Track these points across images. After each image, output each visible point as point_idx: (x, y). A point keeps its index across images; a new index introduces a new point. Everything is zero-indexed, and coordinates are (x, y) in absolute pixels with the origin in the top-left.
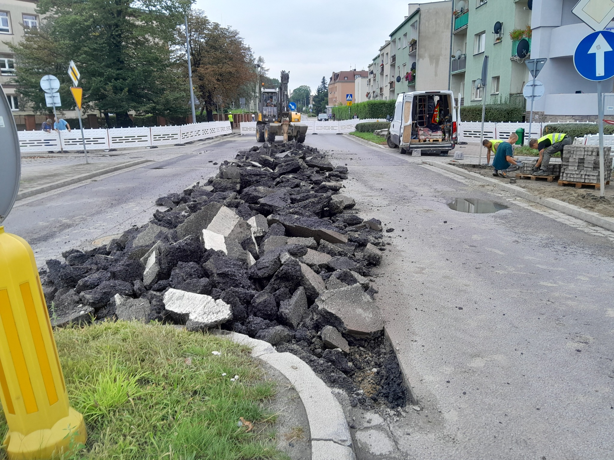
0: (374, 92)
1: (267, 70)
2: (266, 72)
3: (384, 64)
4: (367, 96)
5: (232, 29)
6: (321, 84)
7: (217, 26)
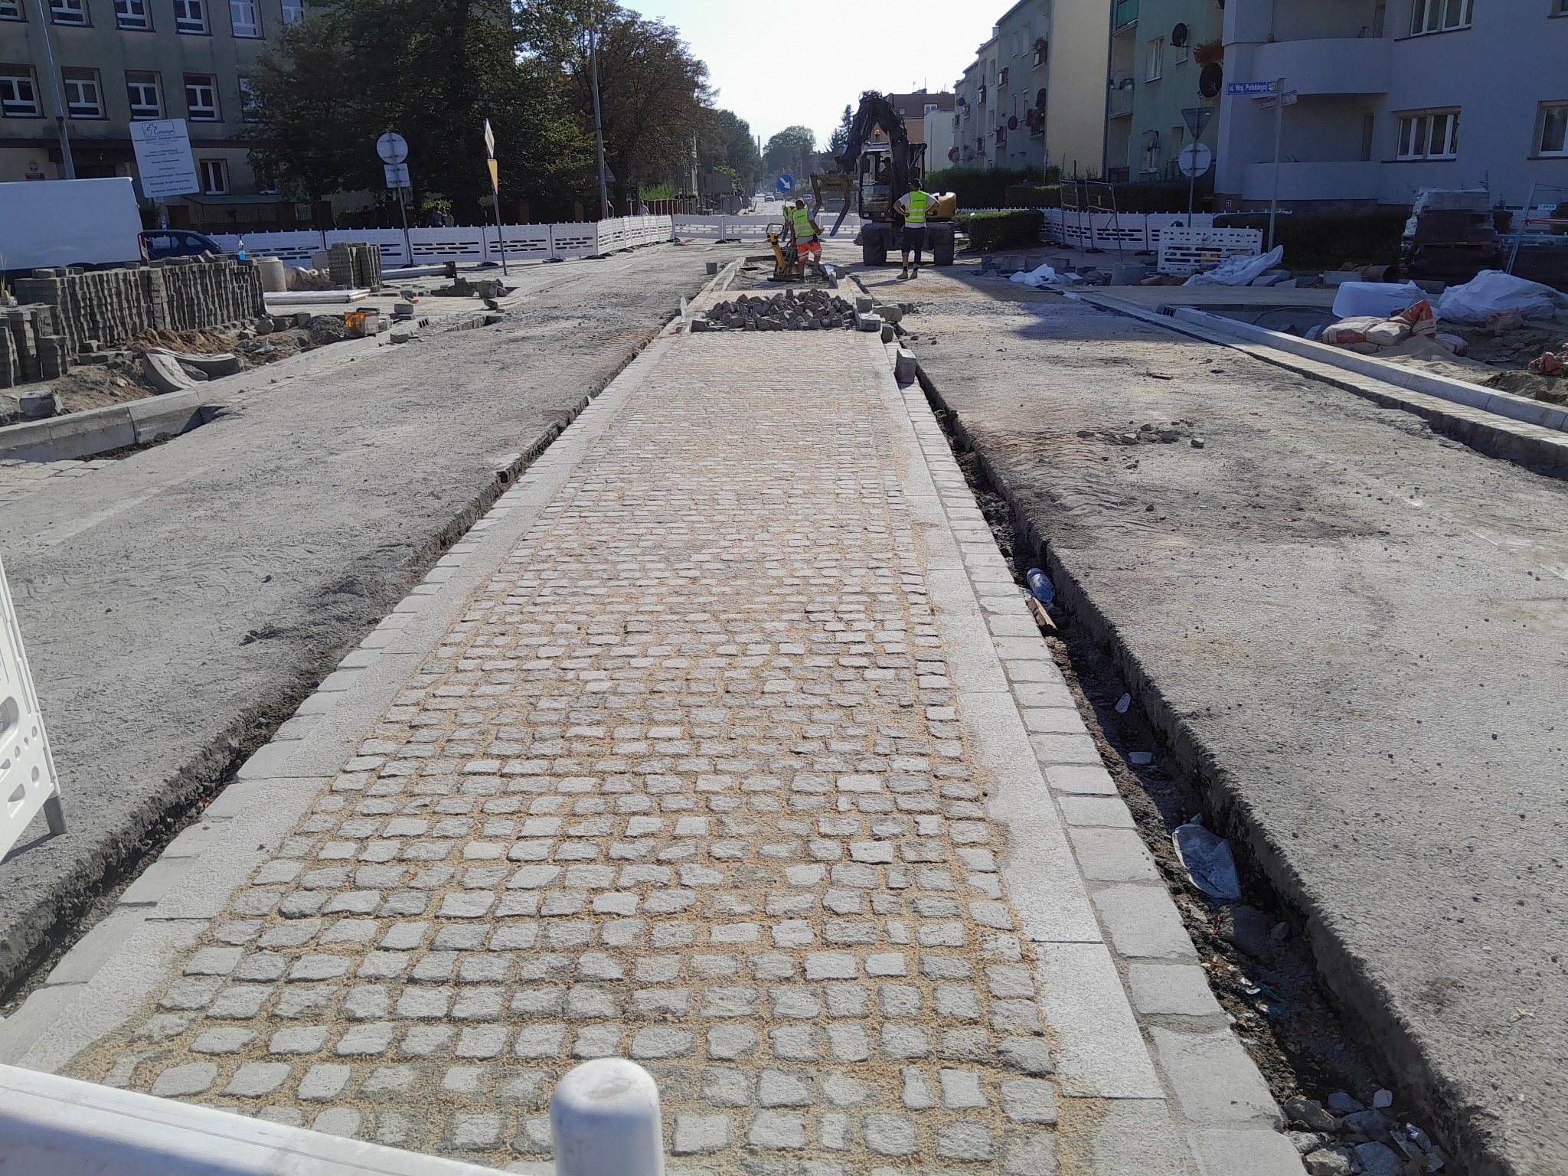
0: (966, 148)
1: (715, 93)
2: (713, 99)
3: (987, 84)
4: (950, 156)
5: (666, 23)
6: (842, 123)
7: (635, 16)
